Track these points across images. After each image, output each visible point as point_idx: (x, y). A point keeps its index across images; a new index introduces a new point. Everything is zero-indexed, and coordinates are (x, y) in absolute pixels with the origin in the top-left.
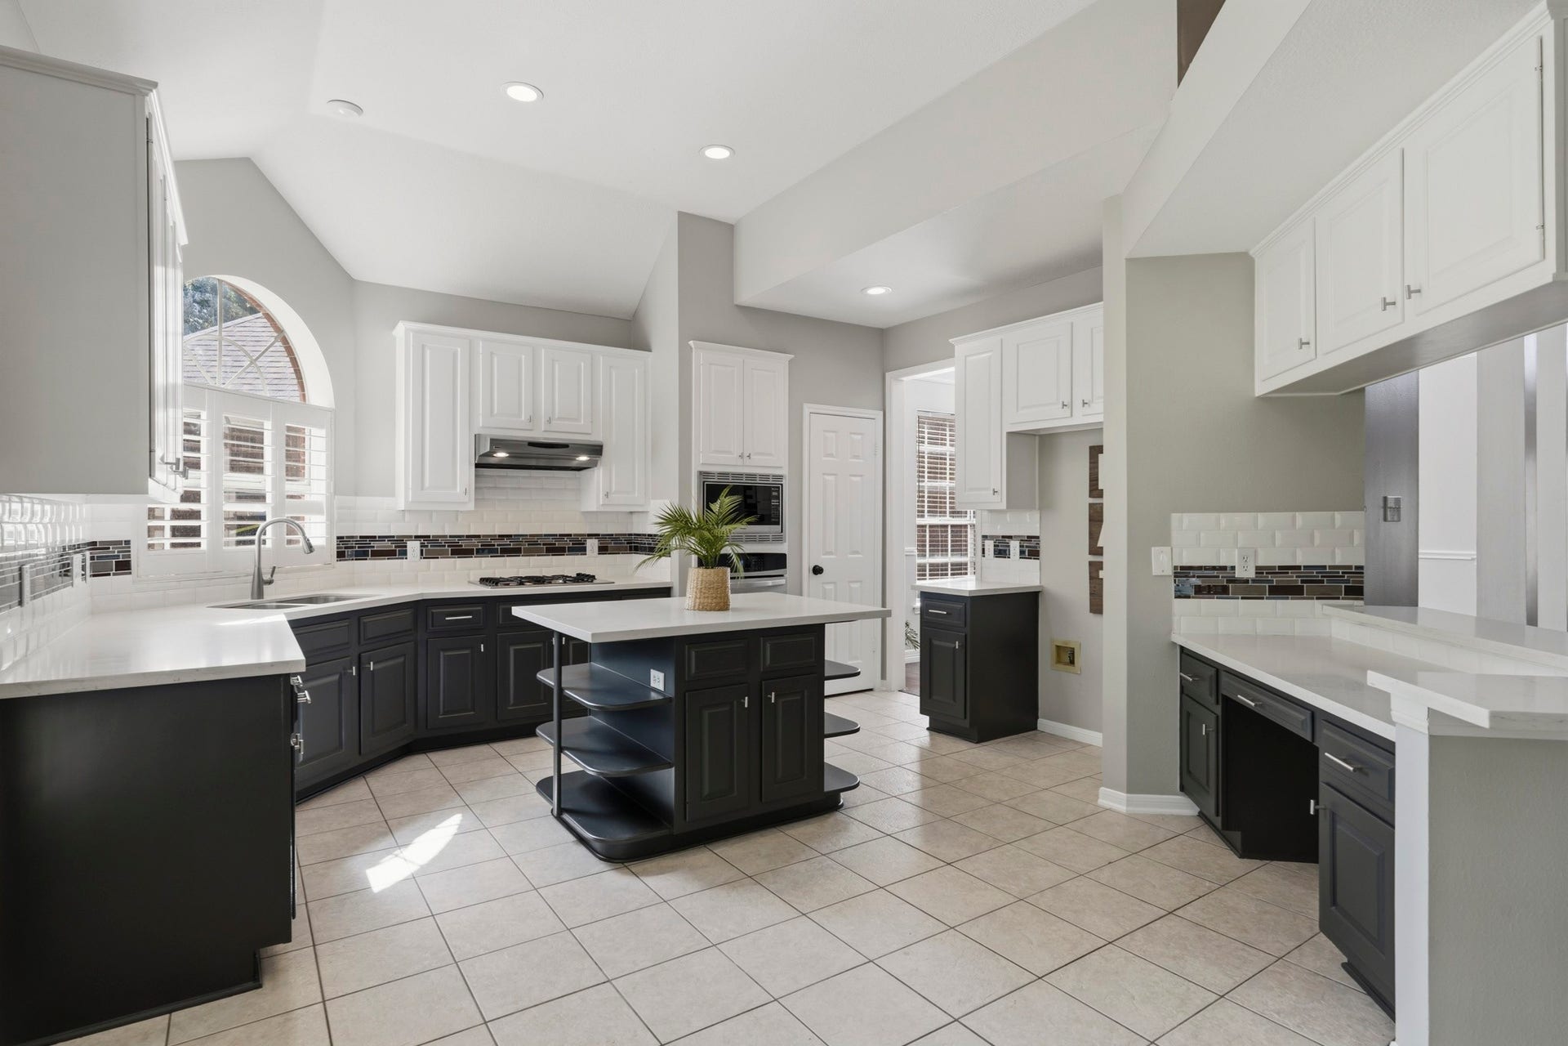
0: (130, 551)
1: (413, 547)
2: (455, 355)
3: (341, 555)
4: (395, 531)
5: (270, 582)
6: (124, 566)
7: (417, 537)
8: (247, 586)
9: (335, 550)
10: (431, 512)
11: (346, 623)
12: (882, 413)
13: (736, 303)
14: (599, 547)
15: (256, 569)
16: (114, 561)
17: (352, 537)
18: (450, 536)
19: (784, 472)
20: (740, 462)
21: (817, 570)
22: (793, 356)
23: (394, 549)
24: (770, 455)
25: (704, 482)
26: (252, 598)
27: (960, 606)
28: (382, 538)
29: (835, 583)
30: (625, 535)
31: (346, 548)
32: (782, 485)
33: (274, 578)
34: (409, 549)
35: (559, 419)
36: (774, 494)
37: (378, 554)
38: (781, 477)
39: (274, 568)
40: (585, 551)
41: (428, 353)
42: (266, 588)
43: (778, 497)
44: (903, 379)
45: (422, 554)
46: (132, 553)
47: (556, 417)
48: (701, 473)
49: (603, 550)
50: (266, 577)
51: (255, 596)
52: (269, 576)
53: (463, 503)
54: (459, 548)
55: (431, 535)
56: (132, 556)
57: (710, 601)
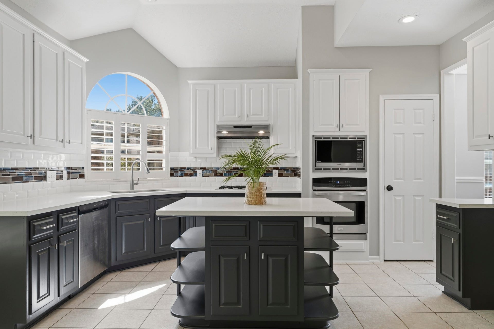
0: (84, 171)
1: (200, 172)
2: (208, 91)
3: (172, 175)
4: (193, 166)
5: (137, 184)
6: (82, 176)
7: (201, 168)
8: (129, 185)
9: (170, 173)
10: (206, 158)
11: (147, 200)
12: (438, 95)
13: (335, 46)
14: (278, 173)
15: (132, 179)
16: (78, 174)
17: (178, 168)
18: (214, 168)
19: (367, 133)
20: (337, 129)
21: (390, 188)
22: (371, 69)
23: (193, 173)
24: (357, 124)
25: (315, 141)
26: (130, 190)
27: (456, 215)
28: (188, 168)
29: (403, 196)
30: (292, 168)
31: (174, 172)
32: (364, 141)
33: (138, 182)
34: (198, 173)
35: (253, 115)
36: (359, 146)
37: (186, 175)
38: (364, 136)
39: (138, 179)
40: (272, 175)
41: (198, 92)
42: (135, 186)
43: (361, 148)
44: (451, 72)
45: (203, 175)
46: (85, 172)
47: (252, 114)
48: (313, 136)
49: (280, 175)
50: (135, 182)
51: (131, 189)
52: (137, 182)
53: (212, 154)
54: (216, 173)
55: (206, 167)
56: (85, 173)
57: (255, 200)
